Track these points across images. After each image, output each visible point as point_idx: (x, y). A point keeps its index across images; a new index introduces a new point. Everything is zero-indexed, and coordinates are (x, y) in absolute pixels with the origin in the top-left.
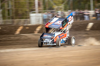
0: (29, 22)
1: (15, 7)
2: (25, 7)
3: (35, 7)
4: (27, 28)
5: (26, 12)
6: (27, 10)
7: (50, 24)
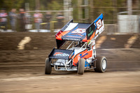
0: (117, 30)
1: (94, 5)
2: (111, 4)
3: (126, 5)
4: (113, 39)
5: (112, 12)
6: (114, 9)
7: (63, 34)
